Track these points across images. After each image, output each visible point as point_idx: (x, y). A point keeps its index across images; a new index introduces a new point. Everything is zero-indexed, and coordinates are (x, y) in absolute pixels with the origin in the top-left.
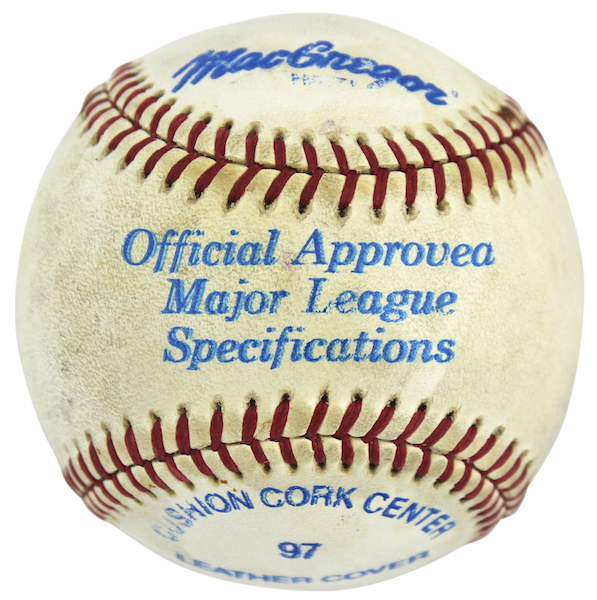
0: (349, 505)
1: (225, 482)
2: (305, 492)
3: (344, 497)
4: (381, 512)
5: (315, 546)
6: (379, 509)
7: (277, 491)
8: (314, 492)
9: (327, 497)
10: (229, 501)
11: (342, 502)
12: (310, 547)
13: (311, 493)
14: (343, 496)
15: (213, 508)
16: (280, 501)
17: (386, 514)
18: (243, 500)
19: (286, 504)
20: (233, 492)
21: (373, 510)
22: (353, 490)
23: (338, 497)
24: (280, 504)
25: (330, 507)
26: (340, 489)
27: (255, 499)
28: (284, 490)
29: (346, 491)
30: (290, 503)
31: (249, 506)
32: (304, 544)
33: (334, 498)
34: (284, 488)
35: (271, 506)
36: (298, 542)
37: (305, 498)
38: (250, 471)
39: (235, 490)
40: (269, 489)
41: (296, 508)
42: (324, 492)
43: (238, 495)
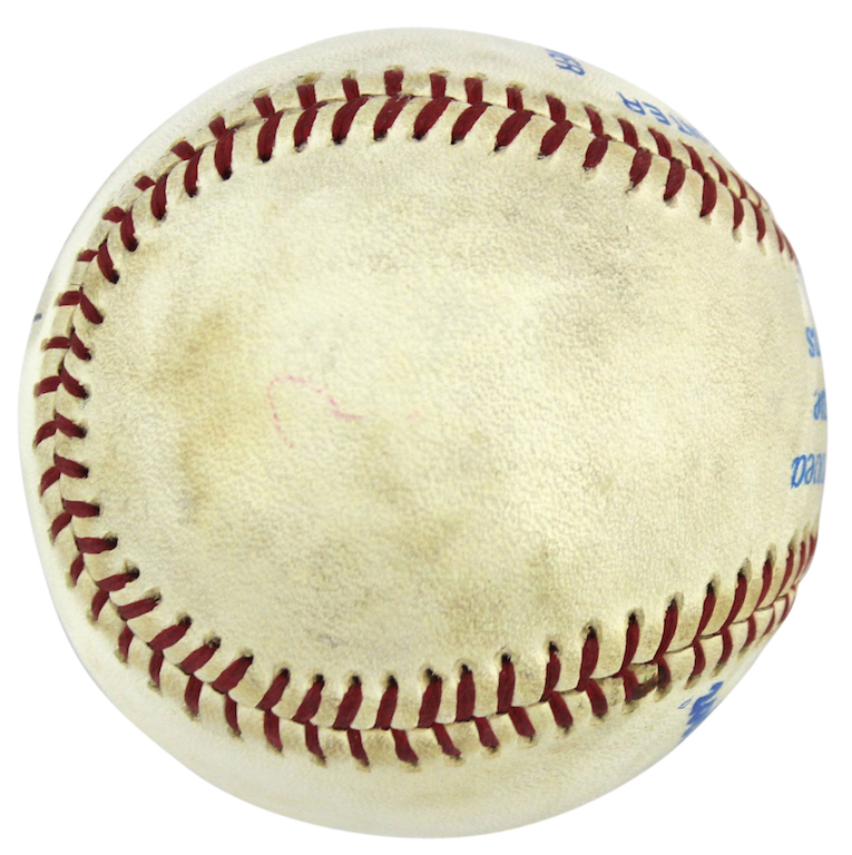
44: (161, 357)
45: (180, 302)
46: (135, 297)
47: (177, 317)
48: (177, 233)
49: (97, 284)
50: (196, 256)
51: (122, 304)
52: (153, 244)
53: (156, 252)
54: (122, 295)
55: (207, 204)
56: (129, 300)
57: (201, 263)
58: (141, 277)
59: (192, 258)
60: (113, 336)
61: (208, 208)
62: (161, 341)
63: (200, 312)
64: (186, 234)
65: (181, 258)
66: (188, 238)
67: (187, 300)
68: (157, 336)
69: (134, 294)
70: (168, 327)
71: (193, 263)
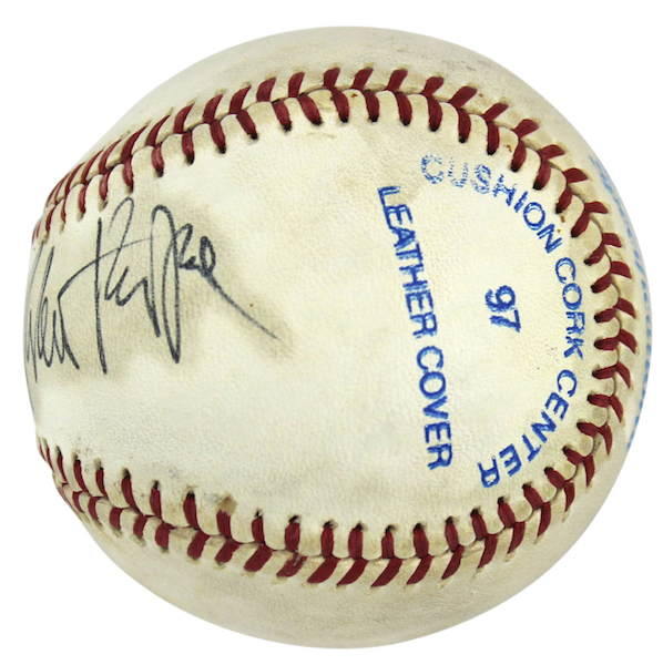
0: (567, 354)
1: (563, 220)
2: (577, 305)
3: (574, 347)
4: (556, 391)
5: (517, 325)
6: (560, 388)
7: (573, 274)
8: (579, 314)
9: (575, 328)
10: (544, 227)
11: (571, 345)
12: (513, 319)
13: (578, 310)
14: (576, 346)
15: (526, 211)
16: (565, 278)
17: (553, 396)
18: (552, 241)
19: (564, 286)
20: (555, 229)
21: (561, 381)
22: (581, 355)
23: (576, 340)
24: (562, 279)
25: (566, 333)
26: (582, 341)
27: (559, 253)
28: (576, 282)
29: (580, 348)
30: (565, 290)
31: (549, 248)
32: (516, 312)
33: (573, 336)
34: (577, 282)
35: (557, 269)
36: (517, 305)
37: (572, 304)
38: (585, 244)
39: (559, 231)
40: (573, 265)
41: (561, 296)
42: (580, 324)
43: (556, 236)
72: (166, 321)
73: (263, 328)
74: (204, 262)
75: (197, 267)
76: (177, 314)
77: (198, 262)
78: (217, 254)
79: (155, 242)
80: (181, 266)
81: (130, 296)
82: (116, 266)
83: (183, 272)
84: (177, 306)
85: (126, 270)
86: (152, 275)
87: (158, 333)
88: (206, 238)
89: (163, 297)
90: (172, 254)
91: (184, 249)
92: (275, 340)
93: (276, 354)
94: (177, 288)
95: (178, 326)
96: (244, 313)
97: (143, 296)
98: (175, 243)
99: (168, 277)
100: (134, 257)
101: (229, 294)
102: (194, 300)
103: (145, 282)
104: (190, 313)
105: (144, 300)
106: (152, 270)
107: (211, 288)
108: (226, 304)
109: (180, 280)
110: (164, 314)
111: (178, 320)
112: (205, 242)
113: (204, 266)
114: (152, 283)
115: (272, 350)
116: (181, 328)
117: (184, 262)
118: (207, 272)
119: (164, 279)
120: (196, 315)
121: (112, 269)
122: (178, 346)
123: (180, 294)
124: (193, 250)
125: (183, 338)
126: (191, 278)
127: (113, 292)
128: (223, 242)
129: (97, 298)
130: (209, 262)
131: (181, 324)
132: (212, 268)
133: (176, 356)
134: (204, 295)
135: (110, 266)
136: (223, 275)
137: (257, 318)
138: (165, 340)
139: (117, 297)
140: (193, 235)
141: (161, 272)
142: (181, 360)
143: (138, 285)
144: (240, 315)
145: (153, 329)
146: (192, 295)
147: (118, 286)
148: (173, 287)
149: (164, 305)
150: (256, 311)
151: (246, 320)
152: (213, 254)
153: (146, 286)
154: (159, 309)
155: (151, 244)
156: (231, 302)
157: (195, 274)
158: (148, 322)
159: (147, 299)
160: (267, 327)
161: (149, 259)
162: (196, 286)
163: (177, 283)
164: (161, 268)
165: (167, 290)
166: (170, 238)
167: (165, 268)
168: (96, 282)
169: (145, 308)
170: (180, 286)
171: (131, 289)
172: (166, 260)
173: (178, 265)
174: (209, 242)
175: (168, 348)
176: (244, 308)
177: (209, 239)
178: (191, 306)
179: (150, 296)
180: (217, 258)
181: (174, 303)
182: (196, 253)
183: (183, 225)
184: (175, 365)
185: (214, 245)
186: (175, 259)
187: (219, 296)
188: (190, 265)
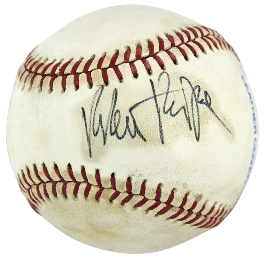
44: (97, 225)
45: (114, 226)
46: (108, 213)
47: (109, 226)
48: (132, 217)
49: (106, 198)
50: (129, 225)
51: (105, 209)
52: (126, 212)
53: (124, 214)
54: (107, 208)
55: (145, 219)
56: (107, 211)
57: (127, 227)
58: (115, 213)
59: (128, 225)
60: (95, 209)
61: (144, 219)
62: (101, 224)
63: (114, 231)
64: (133, 219)
65: (126, 222)
66: (132, 220)
67: (115, 227)
68: (101, 222)
69: (109, 212)
70: (105, 225)
71: (127, 225)
72: (194, 124)
73: (228, 129)
74: (207, 102)
75: (204, 103)
76: (199, 122)
77: (205, 101)
78: (211, 99)
79: (185, 91)
80: (198, 102)
81: (177, 113)
82: (167, 100)
83: (199, 105)
84: (199, 118)
85: (173, 102)
86: (187, 105)
87: (191, 129)
88: (206, 92)
89: (193, 114)
90: (194, 97)
91: (198, 96)
92: (231, 134)
93: (231, 139)
94: (198, 111)
95: (199, 126)
96: (222, 123)
97: (184, 113)
98: (194, 93)
99: (194, 106)
100: (176, 97)
101: (217, 115)
102: (205, 117)
103: (184, 108)
104: (204, 121)
105: (184, 115)
106: (186, 103)
107: (211, 112)
108: (216, 119)
109: (199, 108)
110: (194, 121)
111: (199, 124)
112: (206, 93)
113: (207, 103)
114: (187, 108)
115: (230, 138)
116: (201, 128)
117: (199, 101)
118: (209, 105)
119: (192, 107)
120: (206, 122)
121: (166, 101)
122: (199, 135)
123: (200, 113)
124: (202, 96)
125: (201, 132)
126: (202, 107)
127: (168, 111)
128: (212, 94)
129: (159, 113)
130: (209, 102)
131: (200, 126)
132: (210, 104)
133: (198, 139)
134: (209, 115)
135: (164, 100)
136: (214, 107)
137: (226, 125)
138: (194, 132)
139: (171, 113)
140: (201, 90)
141: (190, 104)
142: (200, 140)
143: (181, 109)
144: (221, 124)
145: (188, 127)
146: (205, 114)
147: (171, 109)
148: (197, 111)
149: (193, 118)
150: (226, 122)
151: (223, 126)
152: (210, 98)
153: (185, 109)
154: (191, 119)
155: (184, 92)
156: (218, 118)
157: (204, 106)
158: (187, 124)
159: (186, 115)
160: (229, 129)
161: (184, 98)
162: (206, 111)
163: (198, 109)
164: (190, 103)
165: (194, 112)
166: (191, 91)
167: (192, 103)
168: (157, 106)
169: (185, 119)
170: (199, 110)
171: (177, 110)
172: (192, 100)
173: (197, 102)
174: (208, 94)
175: (195, 136)
176: (222, 121)
177: (207, 92)
178: (204, 119)
179: (187, 114)
180: (212, 100)
181: (197, 117)
182: (204, 98)
183: (196, 85)
184: (197, 142)
185: (210, 95)
186: (196, 99)
187: (214, 116)
188: (202, 102)
